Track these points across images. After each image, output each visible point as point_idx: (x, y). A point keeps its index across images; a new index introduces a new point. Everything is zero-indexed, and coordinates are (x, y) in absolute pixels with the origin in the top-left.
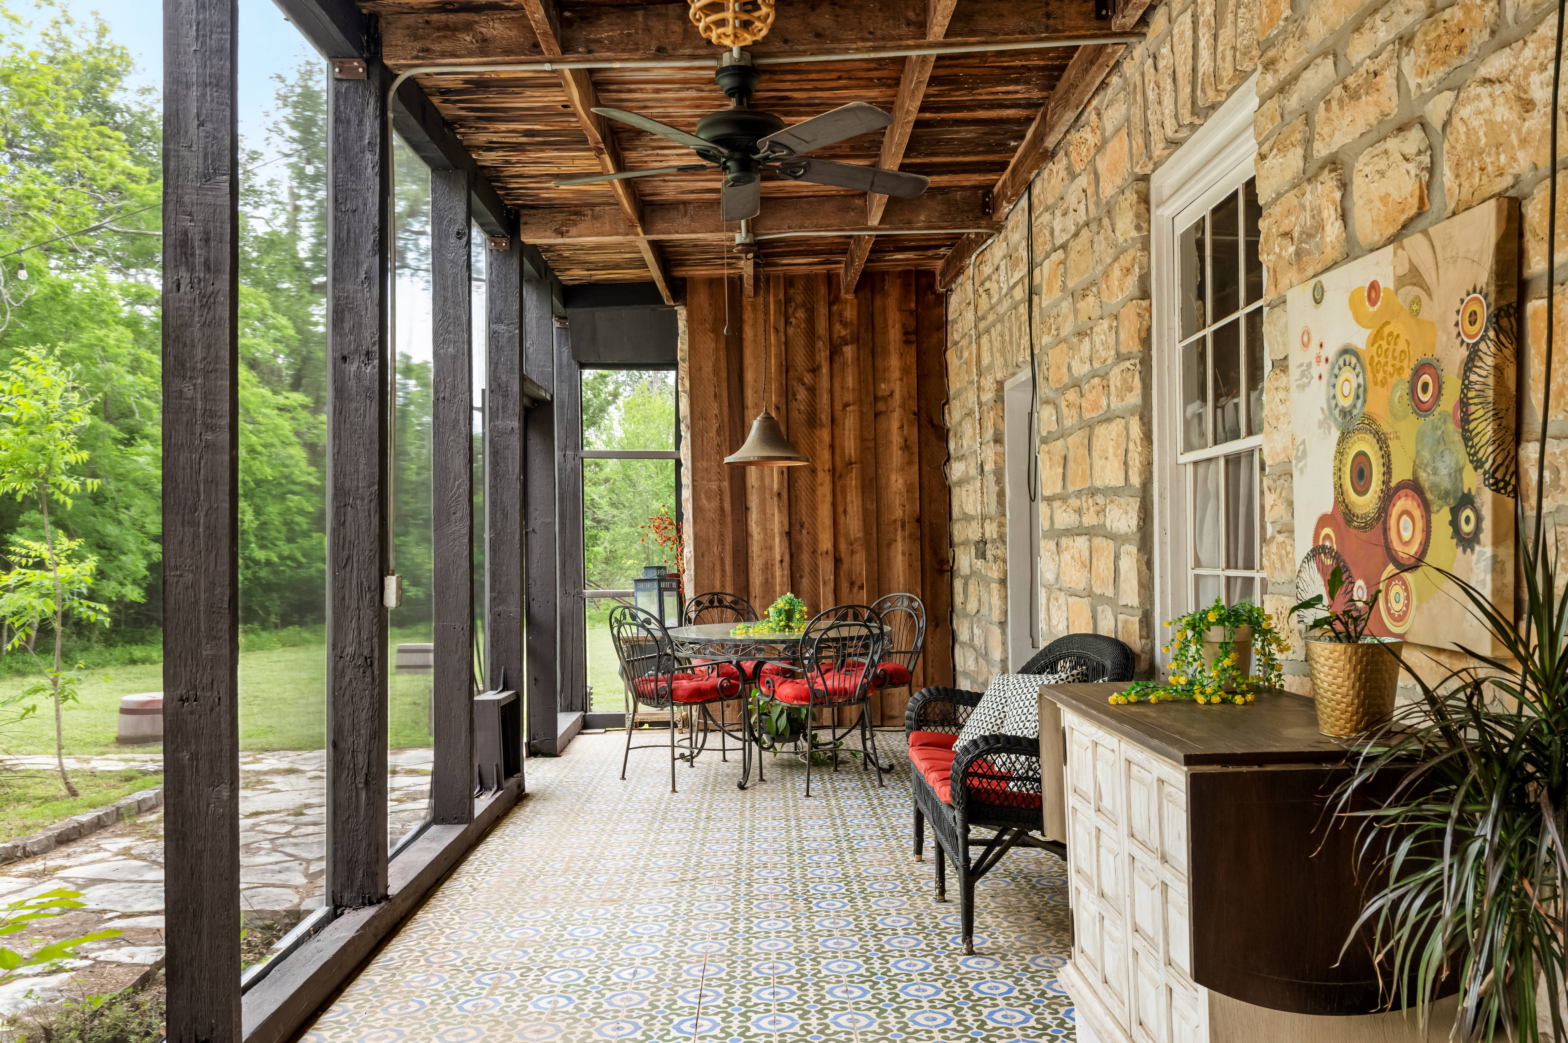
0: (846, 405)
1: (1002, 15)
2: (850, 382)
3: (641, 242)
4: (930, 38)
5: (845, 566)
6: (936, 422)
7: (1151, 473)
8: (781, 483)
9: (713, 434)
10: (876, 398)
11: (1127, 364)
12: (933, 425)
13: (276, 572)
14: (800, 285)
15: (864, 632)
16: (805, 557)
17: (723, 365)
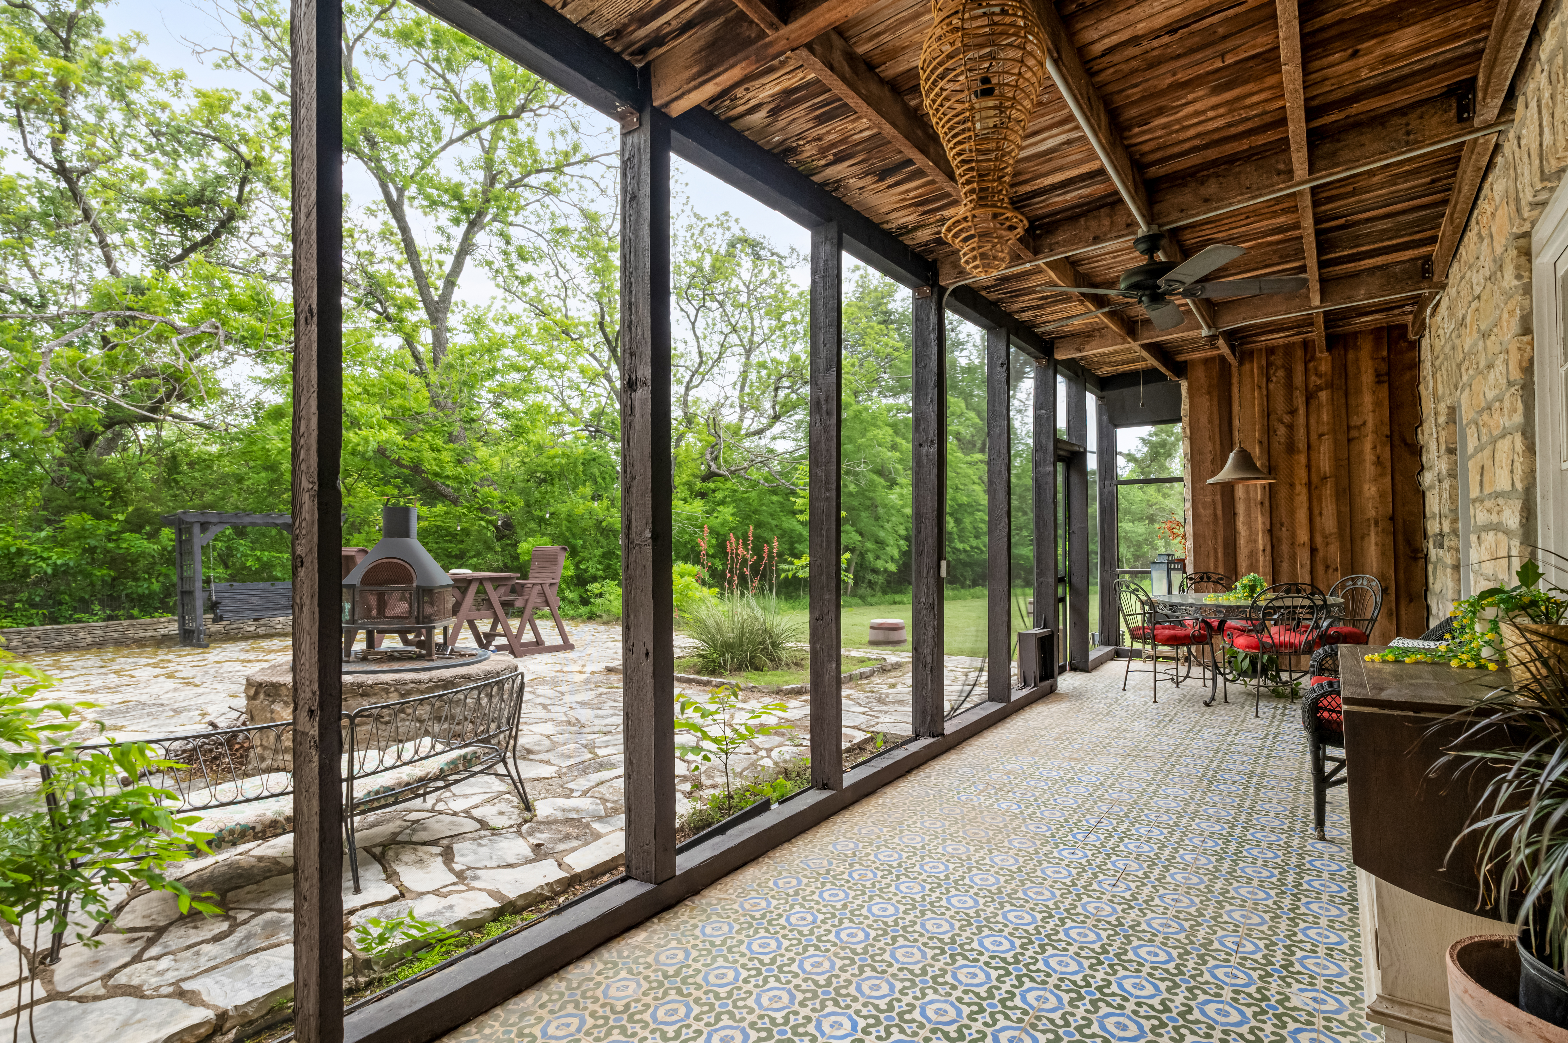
0: (1321, 436)
1: (1363, 145)
2: (1325, 417)
3: (1135, 347)
4: (1297, 179)
5: (1321, 554)
6: (1409, 441)
7: (1535, 478)
8: (1263, 494)
9: (1208, 463)
10: (1349, 428)
11: (1513, 390)
12: (1406, 444)
13: (969, 556)
14: (1280, 353)
15: (1307, 602)
16: (1285, 548)
17: (1216, 417)
